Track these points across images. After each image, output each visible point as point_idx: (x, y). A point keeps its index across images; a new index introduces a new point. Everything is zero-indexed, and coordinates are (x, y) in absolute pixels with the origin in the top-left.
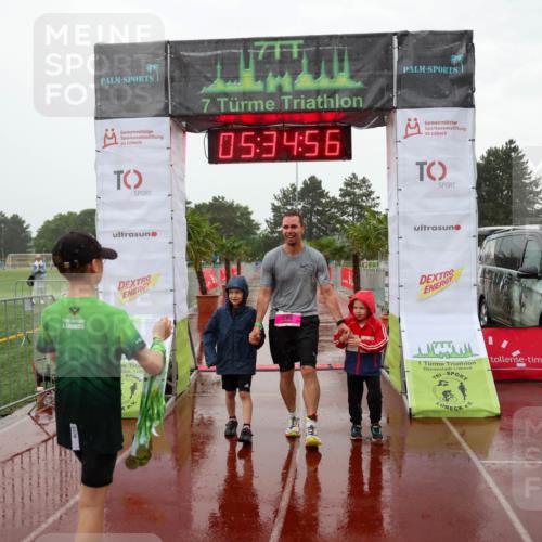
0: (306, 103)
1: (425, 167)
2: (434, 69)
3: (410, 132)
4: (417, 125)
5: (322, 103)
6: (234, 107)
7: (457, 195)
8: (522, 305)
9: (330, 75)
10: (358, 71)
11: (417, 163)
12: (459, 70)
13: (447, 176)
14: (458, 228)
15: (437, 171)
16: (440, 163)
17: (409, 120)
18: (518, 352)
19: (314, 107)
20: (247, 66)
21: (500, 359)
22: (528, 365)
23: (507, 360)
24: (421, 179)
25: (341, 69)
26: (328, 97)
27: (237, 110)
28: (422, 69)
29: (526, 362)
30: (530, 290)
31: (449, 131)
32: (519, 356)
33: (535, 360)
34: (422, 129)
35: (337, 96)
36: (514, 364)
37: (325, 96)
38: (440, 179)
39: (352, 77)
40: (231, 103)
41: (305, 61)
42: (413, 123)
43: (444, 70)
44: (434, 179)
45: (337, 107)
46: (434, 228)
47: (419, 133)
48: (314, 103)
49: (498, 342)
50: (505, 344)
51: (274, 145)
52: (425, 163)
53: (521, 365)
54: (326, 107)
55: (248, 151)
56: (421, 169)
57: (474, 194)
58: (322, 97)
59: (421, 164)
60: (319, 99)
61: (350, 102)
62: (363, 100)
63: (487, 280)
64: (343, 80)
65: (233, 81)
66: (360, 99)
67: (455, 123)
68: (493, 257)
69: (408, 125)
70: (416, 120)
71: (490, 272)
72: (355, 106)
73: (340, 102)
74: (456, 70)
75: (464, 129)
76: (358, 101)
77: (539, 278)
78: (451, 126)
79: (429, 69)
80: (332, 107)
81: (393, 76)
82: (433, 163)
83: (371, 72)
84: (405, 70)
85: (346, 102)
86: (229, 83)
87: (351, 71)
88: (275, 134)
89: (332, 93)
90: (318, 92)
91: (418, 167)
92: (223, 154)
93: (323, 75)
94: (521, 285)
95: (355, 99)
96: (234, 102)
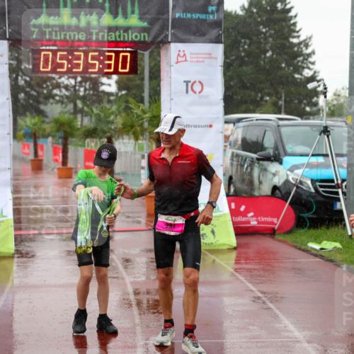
0: (108, 36)
1: (190, 84)
2: (196, 16)
3: (180, 59)
4: (184, 55)
5: (120, 36)
6: (56, 36)
7: (211, 104)
8: (260, 183)
9: (125, 16)
10: (145, 14)
11: (185, 82)
12: (214, 17)
13: (204, 90)
14: (211, 126)
15: (197, 87)
16: (200, 82)
17: (179, 51)
18: (252, 214)
19: (113, 39)
20: (65, 6)
21: (240, 219)
22: (259, 223)
23: (244, 219)
24: (187, 92)
25: (133, 12)
26: (124, 32)
27: (58, 38)
28: (189, 16)
29: (257, 221)
30: (265, 170)
31: (205, 60)
32: (252, 216)
33: (263, 219)
34: (188, 58)
35: (130, 32)
36: (249, 222)
37: (122, 31)
38: (200, 92)
39: (141, 19)
40: (54, 33)
41: (107, 5)
42: (182, 54)
43: (203, 16)
44: (195, 92)
45: (130, 39)
46: (195, 126)
47: (186, 60)
48: (113, 36)
49: (238, 206)
50: (243, 208)
51: (81, 62)
52: (190, 82)
53: (254, 223)
54: (122, 39)
55: (62, 66)
56: (187, 85)
57: (222, 104)
58: (120, 32)
59: (187, 82)
60: (117, 33)
61: (139, 36)
62: (148, 36)
63: (235, 163)
64: (134, 21)
65: (55, 16)
66: (146, 35)
67: (210, 54)
68: (240, 142)
69: (179, 55)
70: (184, 51)
71: (238, 156)
72: (142, 39)
73: (132, 36)
74: (211, 17)
75: (216, 58)
76: (144, 36)
77: (272, 161)
78: (208, 56)
79: (194, 15)
80: (126, 39)
81: (168, 20)
82: (195, 82)
83: (153, 16)
84: (177, 15)
85: (136, 37)
86: (52, 18)
87: (140, 14)
88: (82, 54)
89: (126, 29)
90: (116, 29)
91: (185, 84)
92: (43, 68)
93: (120, 16)
94: (259, 167)
95: (142, 35)
96: (56, 32)
